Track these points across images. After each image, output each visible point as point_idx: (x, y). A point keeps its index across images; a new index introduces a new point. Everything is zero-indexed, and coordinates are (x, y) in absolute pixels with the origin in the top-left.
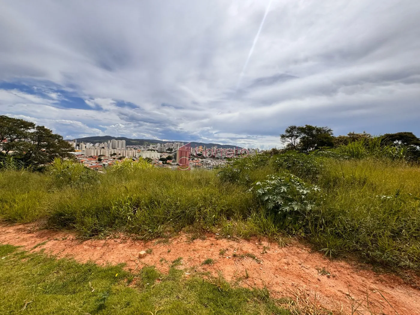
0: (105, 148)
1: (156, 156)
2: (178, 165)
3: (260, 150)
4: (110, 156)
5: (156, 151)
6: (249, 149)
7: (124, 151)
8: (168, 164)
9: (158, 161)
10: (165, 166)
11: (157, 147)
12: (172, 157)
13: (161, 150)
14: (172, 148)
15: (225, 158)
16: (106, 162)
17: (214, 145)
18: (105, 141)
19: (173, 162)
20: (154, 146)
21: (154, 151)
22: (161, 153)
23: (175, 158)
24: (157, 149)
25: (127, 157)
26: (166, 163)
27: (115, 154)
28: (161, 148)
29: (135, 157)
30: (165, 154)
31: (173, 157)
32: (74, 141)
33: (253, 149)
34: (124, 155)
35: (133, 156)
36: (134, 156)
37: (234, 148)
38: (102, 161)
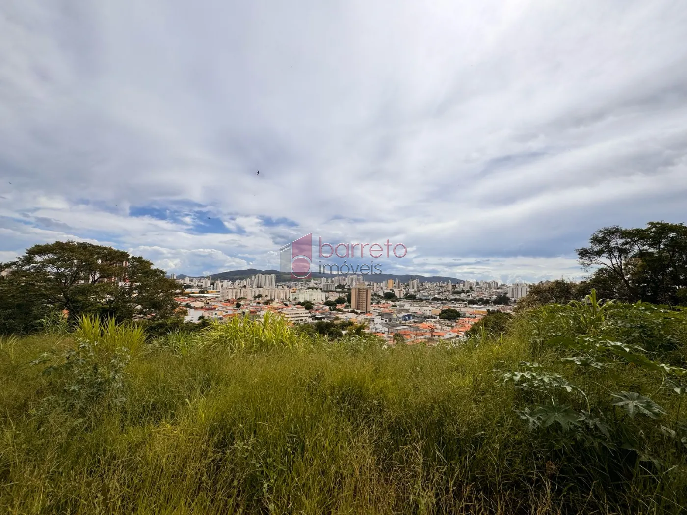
0: (247, 286)
1: (320, 297)
2: (353, 312)
3: (499, 284)
4: (253, 299)
5: (319, 290)
6: (477, 283)
7: (274, 291)
8: (338, 310)
9: (321, 306)
10: (334, 314)
11: (320, 283)
12: (344, 298)
13: (327, 289)
14: (345, 284)
15: (435, 299)
16: (247, 308)
17: (412, 278)
18: (248, 277)
19: (346, 307)
20: (317, 282)
21: (317, 289)
22: (327, 294)
23: (349, 301)
24: (321, 286)
25: (276, 300)
26: (335, 309)
27: (260, 296)
28: (327, 285)
29: (289, 300)
30: (333, 295)
31: (346, 299)
32: (208, 277)
33: (486, 283)
34: (273, 298)
35: (286, 299)
36: (288, 298)
37: (450, 281)
38: (242, 306)
